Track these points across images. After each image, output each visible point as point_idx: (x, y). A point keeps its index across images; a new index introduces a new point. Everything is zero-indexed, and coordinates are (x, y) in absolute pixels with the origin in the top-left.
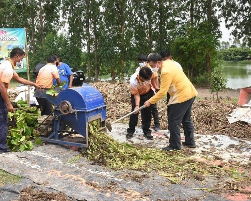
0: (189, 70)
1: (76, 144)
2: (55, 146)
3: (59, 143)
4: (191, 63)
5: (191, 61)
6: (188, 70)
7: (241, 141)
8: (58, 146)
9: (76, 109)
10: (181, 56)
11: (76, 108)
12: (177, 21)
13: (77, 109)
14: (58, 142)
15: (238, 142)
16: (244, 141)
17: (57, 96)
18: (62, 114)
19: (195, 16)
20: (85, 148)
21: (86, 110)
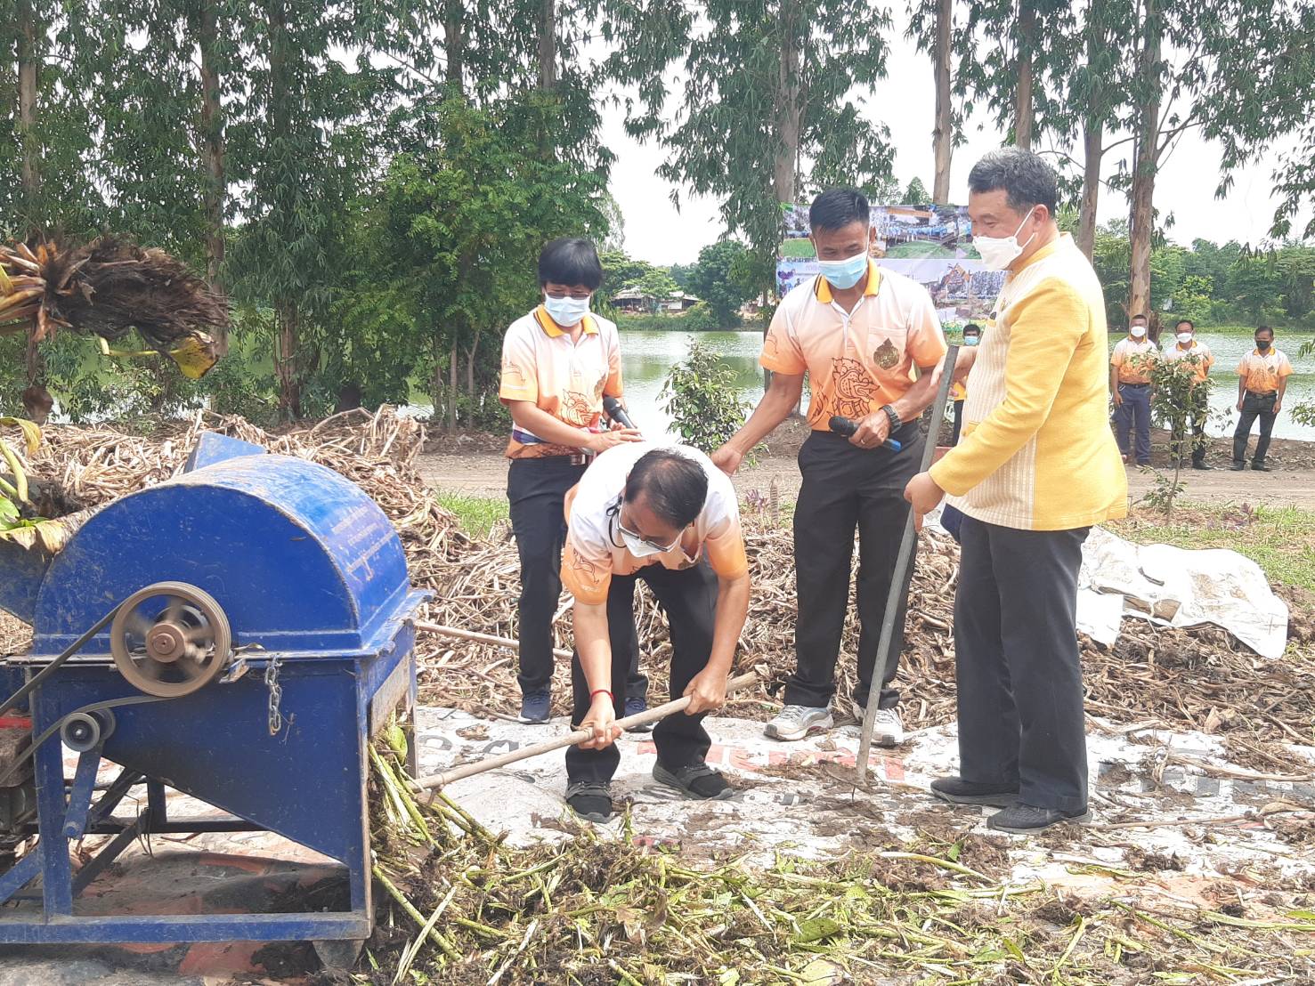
0: (453, 354)
1: (261, 925)
2: (43, 967)
3: (92, 941)
4: (468, 312)
5: (472, 305)
6: (447, 351)
7: (1138, 735)
8: (75, 965)
9: (257, 640)
10: (418, 273)
11: (261, 635)
12: (383, 71)
13: (270, 644)
14: (75, 931)
15: (1121, 742)
16: (1150, 732)
17: (67, 546)
18: (139, 693)
19: (472, 57)
20: (348, 944)
21: (354, 642)
